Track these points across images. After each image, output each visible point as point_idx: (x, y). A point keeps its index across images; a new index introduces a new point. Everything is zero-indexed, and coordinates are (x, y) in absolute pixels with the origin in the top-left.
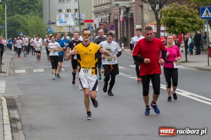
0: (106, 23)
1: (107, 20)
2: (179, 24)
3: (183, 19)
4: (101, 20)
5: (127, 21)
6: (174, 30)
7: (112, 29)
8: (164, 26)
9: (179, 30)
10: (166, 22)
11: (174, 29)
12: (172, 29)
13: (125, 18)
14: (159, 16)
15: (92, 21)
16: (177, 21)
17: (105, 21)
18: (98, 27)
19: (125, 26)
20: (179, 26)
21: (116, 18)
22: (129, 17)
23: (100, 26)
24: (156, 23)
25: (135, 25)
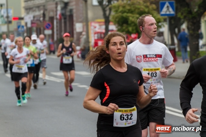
0: (39, 20)
1: (40, 18)
2: (133, 22)
3: (138, 16)
4: (34, 17)
5: (65, 19)
6: (126, 30)
7: (47, 28)
8: (115, 24)
9: (133, 30)
10: (117, 20)
11: (127, 28)
12: (124, 28)
13: (62, 15)
14: (107, 13)
15: (22, 19)
16: (131, 18)
17: (38, 19)
18: (29, 25)
19: (63, 25)
20: (133, 24)
21: (51, 14)
22: (68, 14)
23: (33, 25)
24: (103, 20)
25: (74, 23)
